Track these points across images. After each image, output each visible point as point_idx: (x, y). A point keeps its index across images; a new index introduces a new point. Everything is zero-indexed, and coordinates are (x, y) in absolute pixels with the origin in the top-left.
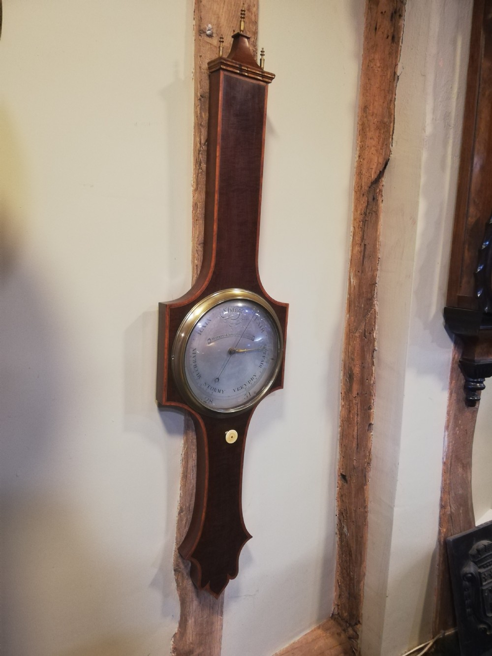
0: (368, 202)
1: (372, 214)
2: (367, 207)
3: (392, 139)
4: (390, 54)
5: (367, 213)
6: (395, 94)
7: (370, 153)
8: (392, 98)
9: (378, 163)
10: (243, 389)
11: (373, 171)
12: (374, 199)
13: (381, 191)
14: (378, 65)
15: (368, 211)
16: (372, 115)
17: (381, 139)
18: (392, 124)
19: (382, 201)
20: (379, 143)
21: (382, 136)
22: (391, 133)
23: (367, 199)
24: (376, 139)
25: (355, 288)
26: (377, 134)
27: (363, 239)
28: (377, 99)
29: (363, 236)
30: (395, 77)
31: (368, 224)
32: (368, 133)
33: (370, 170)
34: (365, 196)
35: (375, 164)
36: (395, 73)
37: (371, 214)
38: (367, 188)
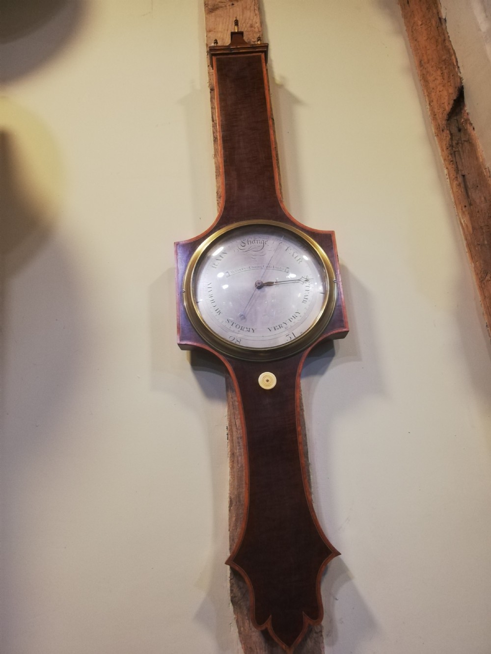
0: (451, 134)
1: (462, 144)
2: (451, 139)
3: (458, 67)
4: (427, 9)
5: (454, 144)
6: (448, 33)
7: (438, 92)
8: (445, 37)
9: (449, 94)
10: (282, 329)
11: (446, 104)
12: (460, 130)
13: (467, 120)
14: (420, 23)
15: (454, 143)
16: (428, 62)
17: (446, 74)
18: (453, 57)
19: (474, 128)
20: (444, 79)
21: (446, 71)
22: (455, 64)
23: (448, 132)
24: (439, 78)
25: (467, 226)
26: (439, 73)
27: (457, 170)
28: (428, 47)
29: (457, 167)
30: (441, 21)
31: (460, 155)
32: (429, 79)
33: (442, 105)
34: (445, 131)
35: (447, 98)
36: (440, 19)
37: (460, 145)
38: (444, 122)
